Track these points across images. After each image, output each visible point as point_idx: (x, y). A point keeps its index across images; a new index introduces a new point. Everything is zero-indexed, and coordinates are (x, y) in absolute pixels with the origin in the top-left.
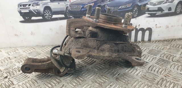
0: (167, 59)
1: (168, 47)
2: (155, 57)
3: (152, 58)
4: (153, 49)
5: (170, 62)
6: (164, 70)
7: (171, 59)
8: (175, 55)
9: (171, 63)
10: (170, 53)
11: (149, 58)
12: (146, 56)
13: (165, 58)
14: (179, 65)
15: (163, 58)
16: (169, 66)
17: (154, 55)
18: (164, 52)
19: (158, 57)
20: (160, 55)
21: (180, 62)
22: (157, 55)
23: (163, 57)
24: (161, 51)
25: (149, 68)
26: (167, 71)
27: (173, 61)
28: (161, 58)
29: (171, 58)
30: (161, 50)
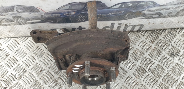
0: (145, 68)
1: (153, 46)
2: (136, 62)
3: (133, 65)
4: (138, 48)
5: (146, 72)
6: (137, 84)
7: (149, 68)
8: (154, 61)
9: (147, 74)
10: (151, 58)
11: (130, 65)
12: (127, 62)
13: (143, 66)
14: (151, 78)
15: (142, 66)
16: (143, 79)
17: (135, 60)
18: (146, 56)
19: (138, 63)
20: (141, 61)
21: (155, 73)
22: (139, 60)
23: (143, 64)
24: (144, 54)
25: (126, 80)
26: (139, 85)
27: (149, 70)
28: (140, 65)
29: (150, 65)
30: (145, 52)
